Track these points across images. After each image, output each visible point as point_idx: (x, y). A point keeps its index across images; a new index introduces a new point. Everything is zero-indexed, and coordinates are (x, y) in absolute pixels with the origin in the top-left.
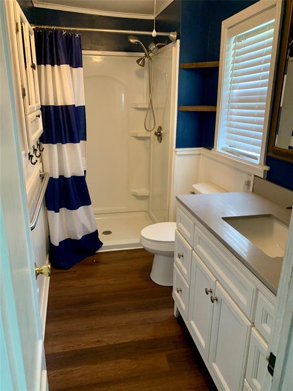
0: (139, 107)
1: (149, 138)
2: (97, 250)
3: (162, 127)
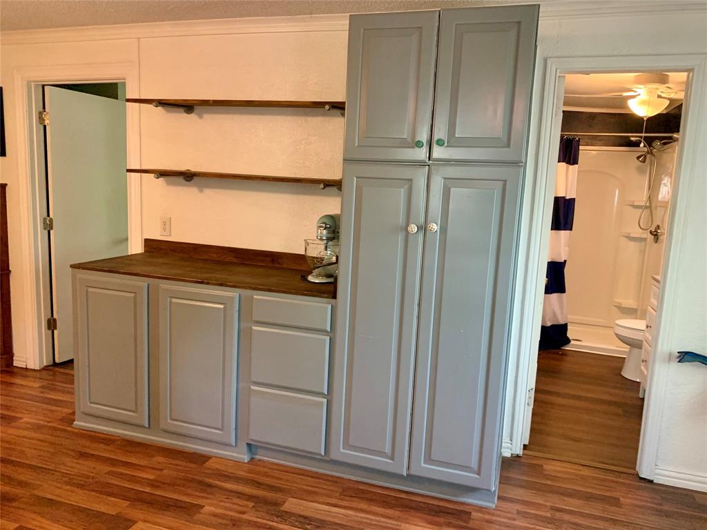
0: (636, 204)
1: (645, 239)
2: (563, 346)
3: (661, 225)
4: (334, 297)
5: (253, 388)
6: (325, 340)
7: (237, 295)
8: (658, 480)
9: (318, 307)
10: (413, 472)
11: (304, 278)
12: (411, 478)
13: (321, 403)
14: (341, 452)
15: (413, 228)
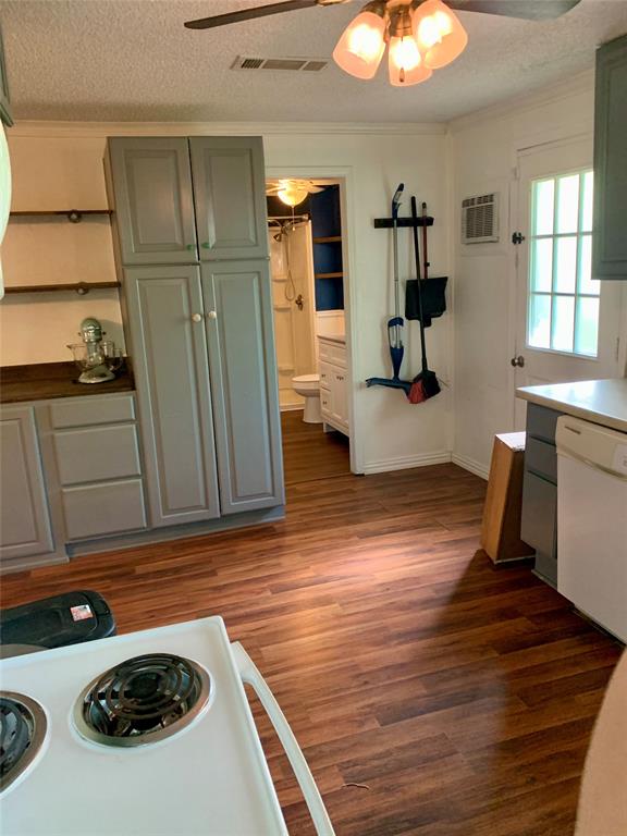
0: (277, 278)
1: (291, 307)
3: (302, 295)
4: (133, 388)
5: (65, 490)
6: (132, 429)
7: (31, 408)
8: (367, 472)
9: (119, 402)
10: (226, 511)
11: (76, 382)
12: (225, 518)
13: (137, 485)
14: (162, 519)
15: (198, 317)
